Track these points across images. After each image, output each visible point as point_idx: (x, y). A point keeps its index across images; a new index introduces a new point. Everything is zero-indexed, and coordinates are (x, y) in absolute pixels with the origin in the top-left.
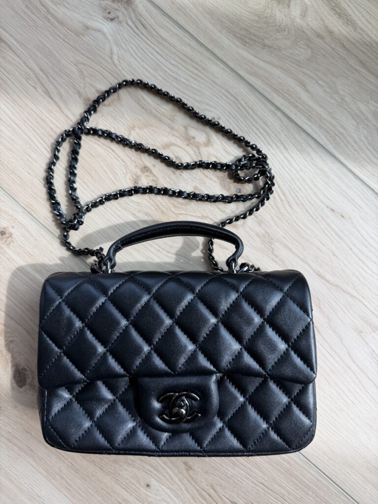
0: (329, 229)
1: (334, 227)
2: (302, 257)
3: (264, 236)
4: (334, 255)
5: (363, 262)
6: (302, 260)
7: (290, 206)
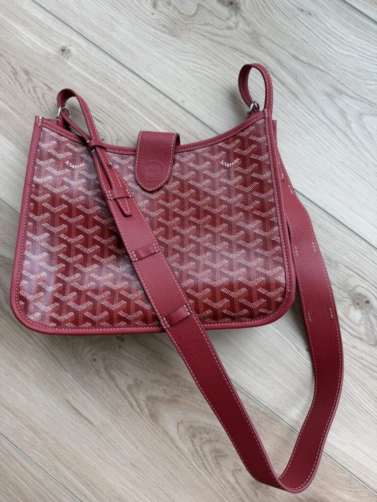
0: (301, 24)
1: (304, 22)
2: (282, 46)
3: (253, 34)
4: (306, 42)
5: (328, 45)
6: (282, 48)
7: (270, 10)
